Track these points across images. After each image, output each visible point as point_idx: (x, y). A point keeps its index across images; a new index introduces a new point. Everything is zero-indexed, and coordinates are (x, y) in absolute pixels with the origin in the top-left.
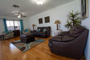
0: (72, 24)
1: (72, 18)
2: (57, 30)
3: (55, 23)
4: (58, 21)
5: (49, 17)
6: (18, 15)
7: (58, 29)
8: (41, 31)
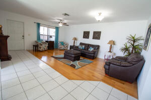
0: (131, 49)
1: (132, 42)
2: (110, 53)
3: (108, 43)
4: (114, 42)
5: (100, 32)
6: (59, 22)
7: (110, 51)
8: (85, 49)
